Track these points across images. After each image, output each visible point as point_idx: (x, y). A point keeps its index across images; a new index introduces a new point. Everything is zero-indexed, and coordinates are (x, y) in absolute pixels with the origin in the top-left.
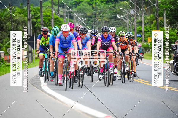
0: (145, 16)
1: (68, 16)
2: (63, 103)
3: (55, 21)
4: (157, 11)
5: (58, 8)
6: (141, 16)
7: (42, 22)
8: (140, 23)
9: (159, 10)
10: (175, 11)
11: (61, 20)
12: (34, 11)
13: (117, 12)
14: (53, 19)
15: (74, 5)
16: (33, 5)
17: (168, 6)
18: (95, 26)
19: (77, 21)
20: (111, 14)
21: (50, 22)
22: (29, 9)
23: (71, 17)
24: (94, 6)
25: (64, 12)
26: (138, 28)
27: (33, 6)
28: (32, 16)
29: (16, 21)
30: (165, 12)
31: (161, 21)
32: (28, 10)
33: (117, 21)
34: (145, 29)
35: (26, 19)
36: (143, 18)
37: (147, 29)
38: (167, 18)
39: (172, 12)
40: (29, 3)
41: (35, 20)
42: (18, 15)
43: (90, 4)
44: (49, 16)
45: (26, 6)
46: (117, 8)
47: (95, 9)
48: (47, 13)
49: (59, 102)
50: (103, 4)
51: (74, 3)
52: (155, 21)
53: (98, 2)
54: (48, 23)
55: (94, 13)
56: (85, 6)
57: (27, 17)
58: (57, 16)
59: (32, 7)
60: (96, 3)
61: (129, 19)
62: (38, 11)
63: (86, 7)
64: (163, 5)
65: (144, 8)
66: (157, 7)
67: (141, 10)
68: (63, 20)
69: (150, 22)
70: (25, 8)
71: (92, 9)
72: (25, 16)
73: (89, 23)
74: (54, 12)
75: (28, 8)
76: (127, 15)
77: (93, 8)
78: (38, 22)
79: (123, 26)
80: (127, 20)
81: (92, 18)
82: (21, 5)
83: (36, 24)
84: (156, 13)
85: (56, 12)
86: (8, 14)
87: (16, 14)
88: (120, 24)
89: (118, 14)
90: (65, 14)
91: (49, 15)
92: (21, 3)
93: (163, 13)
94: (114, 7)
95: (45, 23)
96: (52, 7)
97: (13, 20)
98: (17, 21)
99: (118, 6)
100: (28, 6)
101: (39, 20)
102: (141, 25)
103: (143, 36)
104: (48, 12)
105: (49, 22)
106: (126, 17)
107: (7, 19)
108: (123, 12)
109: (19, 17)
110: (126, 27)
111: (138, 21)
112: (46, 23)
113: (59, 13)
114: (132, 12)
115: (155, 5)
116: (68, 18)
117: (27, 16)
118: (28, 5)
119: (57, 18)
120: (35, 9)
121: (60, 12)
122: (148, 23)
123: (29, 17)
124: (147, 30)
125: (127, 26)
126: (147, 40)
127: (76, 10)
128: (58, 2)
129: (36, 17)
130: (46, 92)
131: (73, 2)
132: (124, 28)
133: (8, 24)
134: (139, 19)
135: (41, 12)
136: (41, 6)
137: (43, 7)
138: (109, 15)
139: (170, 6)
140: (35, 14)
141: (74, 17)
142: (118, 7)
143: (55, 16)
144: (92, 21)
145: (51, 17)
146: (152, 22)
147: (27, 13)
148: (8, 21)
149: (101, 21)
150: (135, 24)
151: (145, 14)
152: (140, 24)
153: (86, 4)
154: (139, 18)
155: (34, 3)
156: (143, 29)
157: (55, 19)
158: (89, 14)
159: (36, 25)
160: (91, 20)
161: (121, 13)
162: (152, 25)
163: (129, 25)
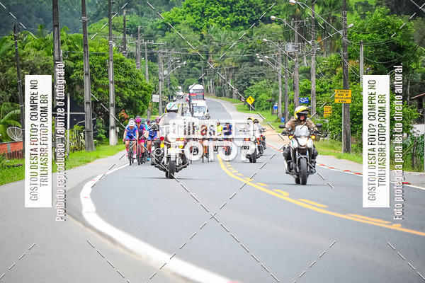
0: (318, 56)
1: (146, 56)
2: (131, 252)
3: (116, 67)
4: (344, 46)
5: (125, 36)
6: (309, 58)
7: (86, 69)
8: (307, 73)
9: (349, 45)
10: (384, 47)
11: (131, 65)
12: (69, 44)
13: (256, 47)
14: (111, 63)
15: (160, 29)
16: (68, 30)
17: (370, 35)
18: (206, 78)
19: (167, 66)
20: (242, 52)
21: (106, 67)
22: (58, 38)
23: (153, 58)
24: (204, 32)
25: (137, 47)
26: (302, 84)
27: (68, 32)
28: (65, 54)
29: (28, 65)
30: (362, 49)
31: (353, 68)
32: (56, 41)
33: (255, 68)
34: (318, 86)
35: (51, 62)
36: (313, 62)
37: (322, 87)
38: (366, 62)
39: (378, 50)
40: (57, 26)
41: (71, 64)
42: (33, 51)
43: (196, 30)
44: (104, 55)
45: (52, 33)
46: (255, 38)
47: (206, 40)
48: (98, 47)
49: (121, 250)
50: (224, 28)
51: (159, 27)
52: (340, 69)
53: (215, 25)
54: (100, 70)
55: (204, 49)
56: (184, 33)
57: (54, 56)
58: (122, 56)
59: (64, 35)
60: (208, 27)
61: (282, 63)
62: (78, 43)
63: (187, 36)
64: (359, 33)
65: (317, 39)
66: (345, 39)
67: (308, 44)
68: (135, 64)
69: (328, 70)
70: (50, 37)
71: (200, 40)
72: (49, 54)
73: (193, 71)
74: (114, 45)
75: (56, 36)
76: (277, 54)
77: (202, 37)
78: (77, 68)
79: (270, 79)
80: (277, 65)
81: (199, 60)
82: (39, 30)
83: (72, 73)
84: (342, 50)
85: (119, 45)
86: (10, 49)
87: (29, 49)
88: (263, 75)
89: (258, 52)
90: (139, 51)
91: (102, 52)
92: (39, 25)
93: (359, 51)
94: (250, 36)
95: (93, 72)
96: (110, 34)
97: (20, 63)
98: (31, 65)
99: (257, 34)
100: (56, 32)
101: (80, 63)
102: (310, 79)
103: (314, 103)
104: (101, 46)
105: (103, 69)
106: (275, 58)
107: (8, 62)
108: (269, 49)
109: (36, 56)
110: (276, 82)
111: (302, 68)
112: (96, 70)
113: (125, 48)
114: (290, 48)
115: (341, 32)
116: (147, 60)
117: (53, 54)
118: (56, 28)
119: (122, 60)
120: (71, 39)
121: (127, 46)
122: (324, 73)
123: (57, 56)
124: (323, 90)
125: (278, 80)
126: (323, 111)
127: (164, 42)
128: (124, 24)
129: (73, 56)
130: (92, 228)
131: (158, 24)
132: (271, 83)
133: (10, 71)
134: (304, 64)
135: (85, 46)
136: (85, 32)
137: (89, 34)
138: (238, 54)
139: (374, 36)
140: (70, 49)
141: (160, 56)
142: (258, 36)
143: (116, 54)
144: (200, 68)
145: (107, 57)
146: (334, 72)
147: (53, 49)
148: (11, 66)
149: (221, 66)
150: (296, 75)
151: (318, 52)
152: (308, 75)
153: (186, 29)
154: (305, 61)
155: (68, 26)
156: (314, 87)
157: (116, 62)
158: (192, 52)
159: (74, 75)
160: (198, 65)
161: (264, 49)
162: (334, 78)
163: (282, 77)
